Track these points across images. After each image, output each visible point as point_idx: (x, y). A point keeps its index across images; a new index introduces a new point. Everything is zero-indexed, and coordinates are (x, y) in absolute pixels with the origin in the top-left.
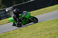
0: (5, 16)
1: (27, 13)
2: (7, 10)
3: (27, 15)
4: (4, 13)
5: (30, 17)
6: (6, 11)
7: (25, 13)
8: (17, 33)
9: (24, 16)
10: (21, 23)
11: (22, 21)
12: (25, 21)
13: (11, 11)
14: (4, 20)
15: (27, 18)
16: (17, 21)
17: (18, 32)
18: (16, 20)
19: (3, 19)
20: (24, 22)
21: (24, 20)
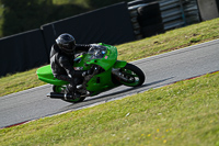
1: (105, 49)
3: (106, 57)
5: (117, 63)
7: (96, 48)
9: (92, 62)
10: (81, 88)
11: (87, 78)
12: (98, 81)
14: (175, 32)
15: (103, 70)
16: (67, 81)
18: (63, 77)
19: (174, 28)
20: (92, 84)
21: (95, 77)
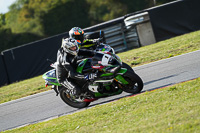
0: (123, 44)
2: (128, 24)
4: (120, 34)
6: (124, 24)
8: (161, 100)
13: (143, 26)
17: (165, 96)
